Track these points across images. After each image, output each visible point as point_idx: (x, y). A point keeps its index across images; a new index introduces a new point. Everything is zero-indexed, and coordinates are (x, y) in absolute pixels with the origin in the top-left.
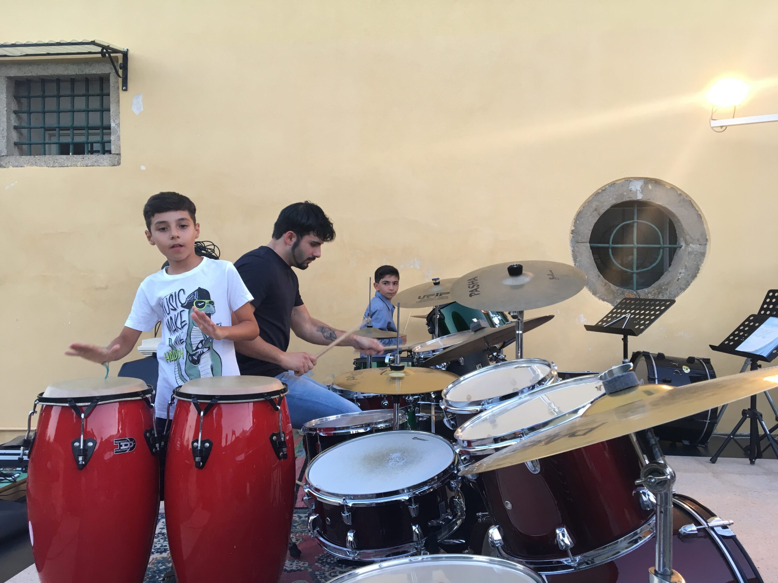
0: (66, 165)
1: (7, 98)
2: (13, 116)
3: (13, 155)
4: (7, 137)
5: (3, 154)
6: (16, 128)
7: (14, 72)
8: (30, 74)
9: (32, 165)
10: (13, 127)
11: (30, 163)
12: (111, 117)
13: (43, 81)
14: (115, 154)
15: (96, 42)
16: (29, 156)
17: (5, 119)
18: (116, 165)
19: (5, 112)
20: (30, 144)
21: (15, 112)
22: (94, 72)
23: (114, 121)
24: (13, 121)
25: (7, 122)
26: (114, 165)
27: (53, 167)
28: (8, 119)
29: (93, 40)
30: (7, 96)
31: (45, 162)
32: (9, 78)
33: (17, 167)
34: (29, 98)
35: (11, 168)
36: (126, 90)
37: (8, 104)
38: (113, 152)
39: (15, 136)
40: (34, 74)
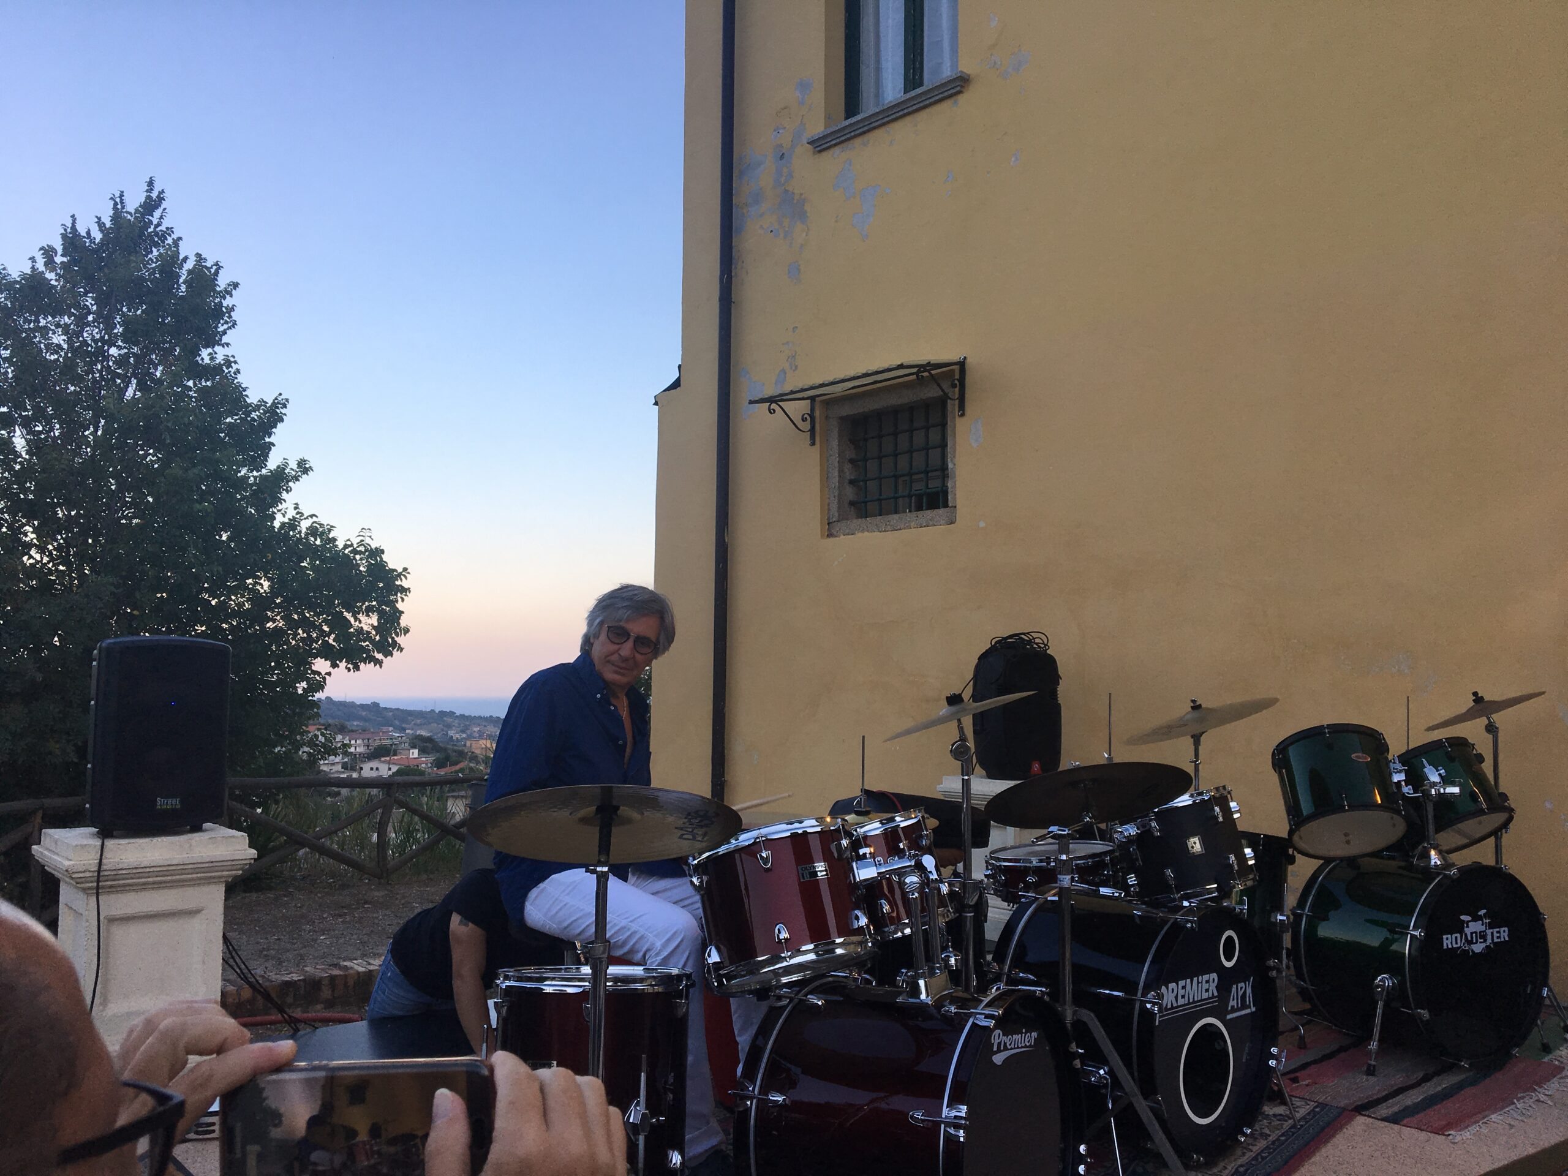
0: (899, 527)
1: (839, 445)
2: (847, 467)
3: (847, 519)
4: (839, 495)
5: (834, 520)
6: (851, 482)
7: (847, 410)
8: (862, 410)
9: (863, 531)
10: (847, 481)
11: (861, 529)
12: (949, 455)
13: (879, 415)
14: (952, 507)
15: (905, 364)
16: (860, 520)
17: (836, 474)
18: (954, 523)
19: (836, 464)
20: (866, 503)
21: (851, 461)
22: (930, 395)
23: (952, 460)
24: (848, 474)
25: (840, 476)
26: (951, 523)
27: (885, 531)
28: (841, 471)
29: (899, 363)
30: (839, 442)
31: (876, 525)
32: (841, 418)
33: (848, 535)
34: (866, 440)
35: (842, 537)
36: (963, 415)
37: (841, 454)
38: (950, 505)
39: (850, 493)
40: (866, 410)
